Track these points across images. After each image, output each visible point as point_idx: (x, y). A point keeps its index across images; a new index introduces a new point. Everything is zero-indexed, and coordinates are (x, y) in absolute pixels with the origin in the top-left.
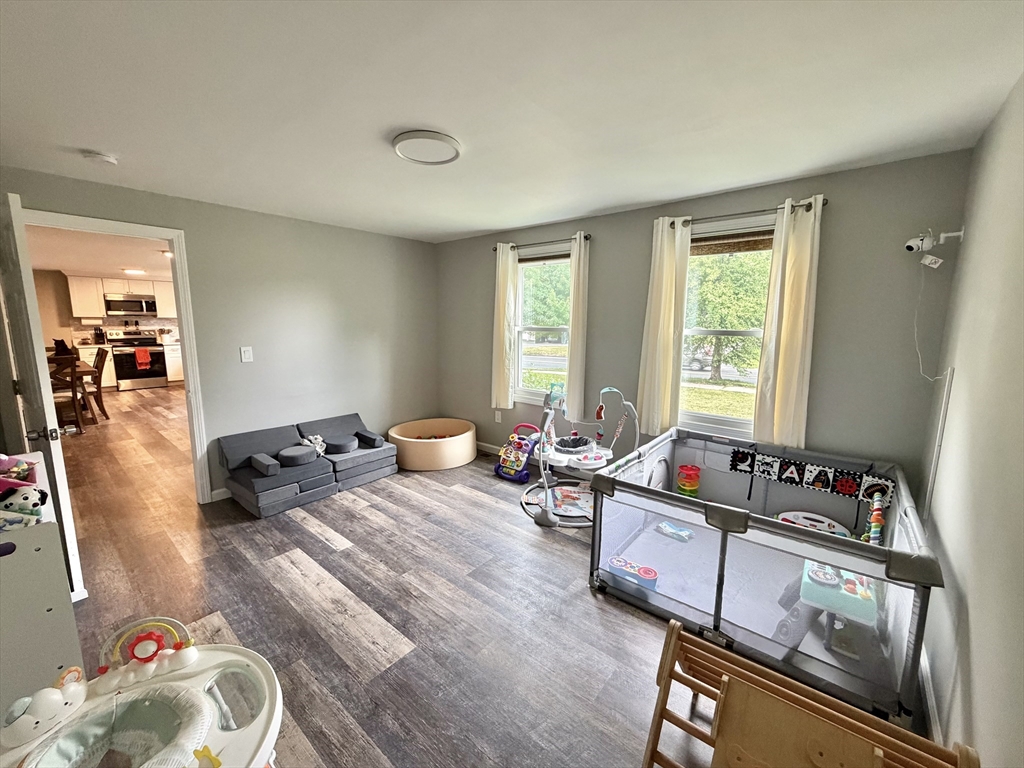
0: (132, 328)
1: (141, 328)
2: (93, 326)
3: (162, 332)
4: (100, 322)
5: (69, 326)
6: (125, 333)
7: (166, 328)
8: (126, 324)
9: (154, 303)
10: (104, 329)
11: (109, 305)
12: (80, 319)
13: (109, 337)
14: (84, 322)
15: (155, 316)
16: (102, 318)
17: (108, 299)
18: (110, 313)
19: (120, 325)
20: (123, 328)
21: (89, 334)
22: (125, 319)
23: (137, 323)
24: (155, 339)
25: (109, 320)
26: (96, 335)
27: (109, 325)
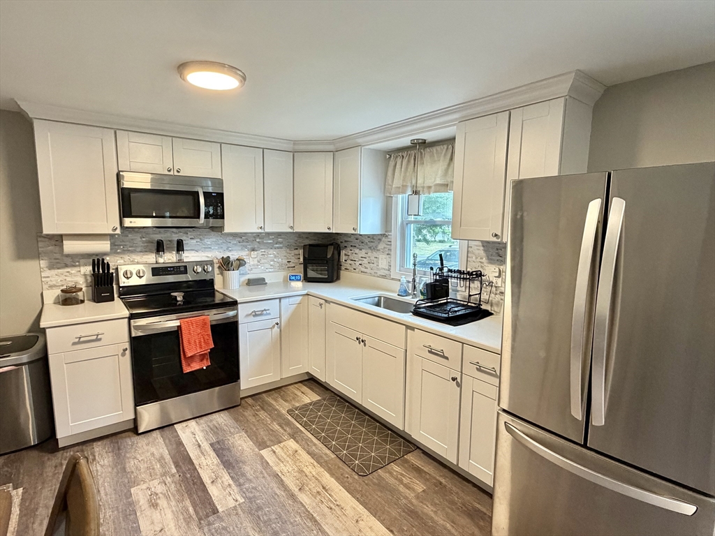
0: (169, 258)
1: (189, 256)
2: (88, 255)
3: (226, 264)
4: (104, 246)
5: (37, 256)
6: (156, 271)
7: (234, 255)
8: (160, 247)
9: (221, 195)
10: (112, 261)
11: (128, 202)
12: (59, 239)
13: (124, 282)
14: (70, 246)
15: (221, 228)
16: (111, 236)
17: (126, 185)
18: (128, 222)
19: (146, 251)
20: (151, 258)
21: (80, 276)
22: (157, 237)
23: (180, 247)
24: (212, 282)
25: (122, 241)
26: (95, 276)
27: (125, 252)
